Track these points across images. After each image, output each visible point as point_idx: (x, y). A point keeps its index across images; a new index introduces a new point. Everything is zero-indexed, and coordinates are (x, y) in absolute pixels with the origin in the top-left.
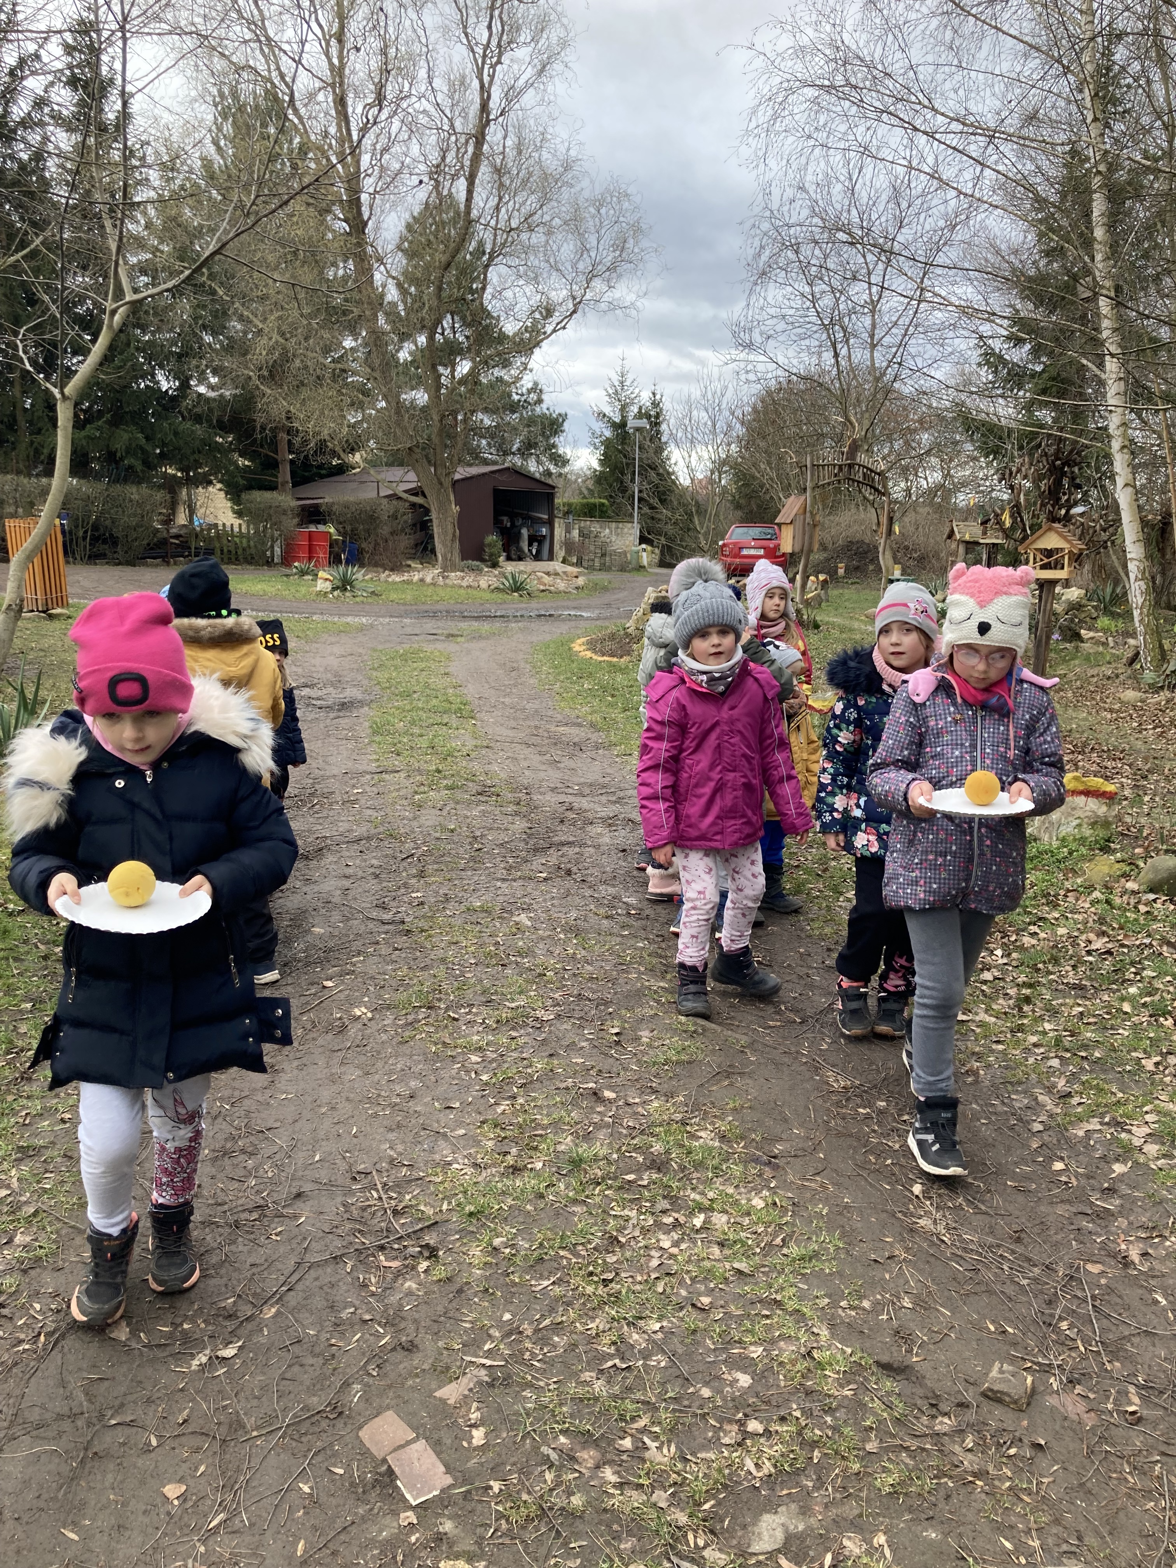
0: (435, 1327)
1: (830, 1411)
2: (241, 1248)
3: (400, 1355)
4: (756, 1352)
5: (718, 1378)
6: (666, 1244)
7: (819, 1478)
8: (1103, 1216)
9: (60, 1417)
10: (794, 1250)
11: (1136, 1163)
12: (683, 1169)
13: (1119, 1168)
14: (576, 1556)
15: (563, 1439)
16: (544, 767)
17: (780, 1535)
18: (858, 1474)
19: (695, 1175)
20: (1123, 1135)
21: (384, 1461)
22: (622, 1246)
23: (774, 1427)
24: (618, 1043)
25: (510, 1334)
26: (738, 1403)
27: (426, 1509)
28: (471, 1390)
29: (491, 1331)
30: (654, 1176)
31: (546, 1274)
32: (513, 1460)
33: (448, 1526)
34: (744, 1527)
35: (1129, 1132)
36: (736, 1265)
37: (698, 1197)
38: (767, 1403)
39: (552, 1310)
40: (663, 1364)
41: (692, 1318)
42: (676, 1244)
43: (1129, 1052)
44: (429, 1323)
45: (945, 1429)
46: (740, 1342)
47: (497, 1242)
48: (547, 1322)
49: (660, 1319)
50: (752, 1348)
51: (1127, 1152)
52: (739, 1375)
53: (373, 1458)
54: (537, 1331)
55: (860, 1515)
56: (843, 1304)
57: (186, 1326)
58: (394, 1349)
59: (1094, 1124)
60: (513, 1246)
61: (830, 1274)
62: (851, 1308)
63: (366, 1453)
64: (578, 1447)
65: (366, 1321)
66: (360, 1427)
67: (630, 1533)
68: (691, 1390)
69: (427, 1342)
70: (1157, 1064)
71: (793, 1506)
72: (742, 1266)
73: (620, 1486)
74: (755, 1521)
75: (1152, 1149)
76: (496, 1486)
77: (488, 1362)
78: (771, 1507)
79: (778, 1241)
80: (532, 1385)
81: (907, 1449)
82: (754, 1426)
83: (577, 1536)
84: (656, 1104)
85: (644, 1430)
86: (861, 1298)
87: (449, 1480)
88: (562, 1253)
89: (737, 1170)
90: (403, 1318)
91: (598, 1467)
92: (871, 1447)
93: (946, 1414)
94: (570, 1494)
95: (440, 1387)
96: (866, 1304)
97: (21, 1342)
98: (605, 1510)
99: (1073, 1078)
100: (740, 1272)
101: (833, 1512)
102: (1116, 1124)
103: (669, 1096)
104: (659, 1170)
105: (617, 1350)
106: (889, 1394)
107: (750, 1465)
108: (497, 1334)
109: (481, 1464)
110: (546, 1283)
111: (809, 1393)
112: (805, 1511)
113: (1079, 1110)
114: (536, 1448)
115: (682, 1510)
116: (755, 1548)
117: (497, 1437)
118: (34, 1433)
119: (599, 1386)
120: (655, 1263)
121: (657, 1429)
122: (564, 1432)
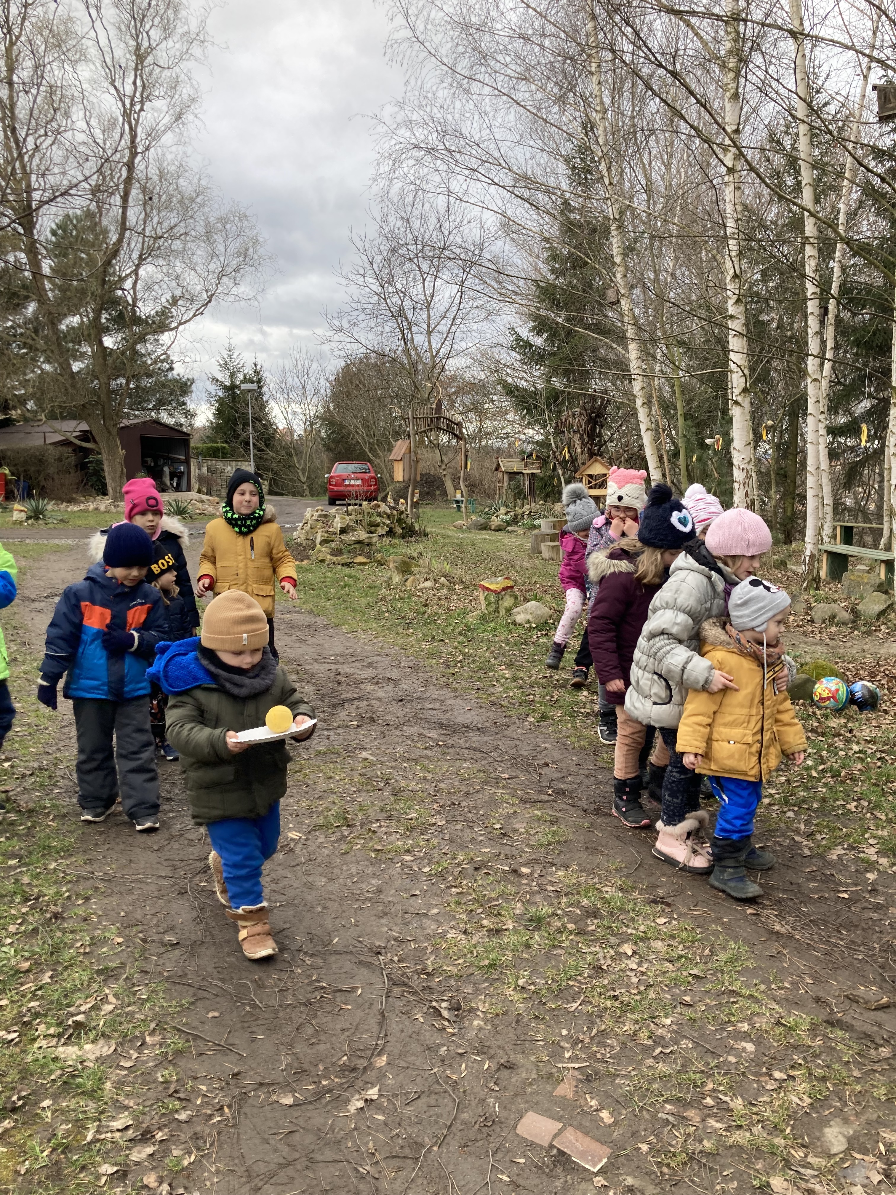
0: (518, 1048)
1: (817, 1056)
2: (325, 1020)
3: (505, 1073)
4: (745, 1027)
5: (732, 1048)
6: (635, 966)
7: (840, 1099)
8: (878, 907)
9: (282, 1166)
10: (723, 956)
11: (878, 871)
12: (611, 914)
13: (871, 876)
14: (732, 1180)
15: (668, 1107)
16: (297, 645)
17: (843, 1140)
18: (860, 1092)
19: (621, 917)
20: (862, 855)
21: (552, 1146)
22: (606, 972)
23: (792, 1073)
24: (504, 835)
25: (577, 1044)
26: (756, 1061)
27: (606, 1173)
28: (576, 1086)
29: (562, 1044)
30: (595, 921)
31: (570, 999)
32: (642, 1127)
33: (630, 1181)
34: (818, 1139)
35: (863, 852)
36: (691, 972)
37: (634, 932)
38: (775, 1058)
39: (593, 1023)
40: (690, 1046)
41: (689, 1013)
42: (640, 964)
43: (834, 801)
44: (511, 1047)
45: (888, 1055)
46: (729, 1021)
47: (521, 982)
48: (594, 1031)
49: (666, 1017)
50: (740, 1025)
51: (871, 866)
52: (744, 1044)
53: (541, 1147)
54: (592, 1038)
55: (879, 1117)
56: (773, 986)
57: (324, 1083)
58: (498, 1070)
59: (839, 851)
60: (533, 983)
61: (755, 968)
62: (780, 988)
63: (532, 1145)
64: (681, 1110)
65: (461, 1054)
66: (515, 1128)
67: (757, 1159)
68: (721, 1059)
69: (519, 1059)
70: (856, 807)
71: (838, 1120)
72: (695, 971)
73: (726, 1130)
74: (823, 1135)
75: (884, 861)
76: (645, 1148)
77: (577, 1066)
78: (825, 1122)
79: (707, 952)
80: (618, 1075)
81: (875, 1071)
82: (777, 1075)
83: (723, 1167)
84: (560, 873)
85: (714, 1090)
86: (782, 981)
87: (608, 1151)
88: (571, 983)
89: (648, 909)
90: (488, 1047)
91: (704, 1120)
92: (856, 1073)
93: (882, 1046)
94: (700, 1141)
95: (554, 1089)
96: (787, 985)
97: (211, 1116)
98: (730, 1147)
99: (807, 823)
100: (696, 977)
101: (863, 1118)
102: (851, 848)
103: (566, 867)
104: (596, 917)
105: (654, 1041)
106: (843, 1039)
107: (795, 1100)
108: (567, 1045)
109: (622, 1135)
110: (575, 1005)
111: (795, 1047)
112: (846, 1121)
113: (824, 842)
114: (654, 1116)
115: (777, 1136)
116: (834, 1150)
117: (620, 1114)
118: (272, 1181)
119: (662, 1067)
120: (635, 980)
121: (721, 1088)
122: (666, 1101)
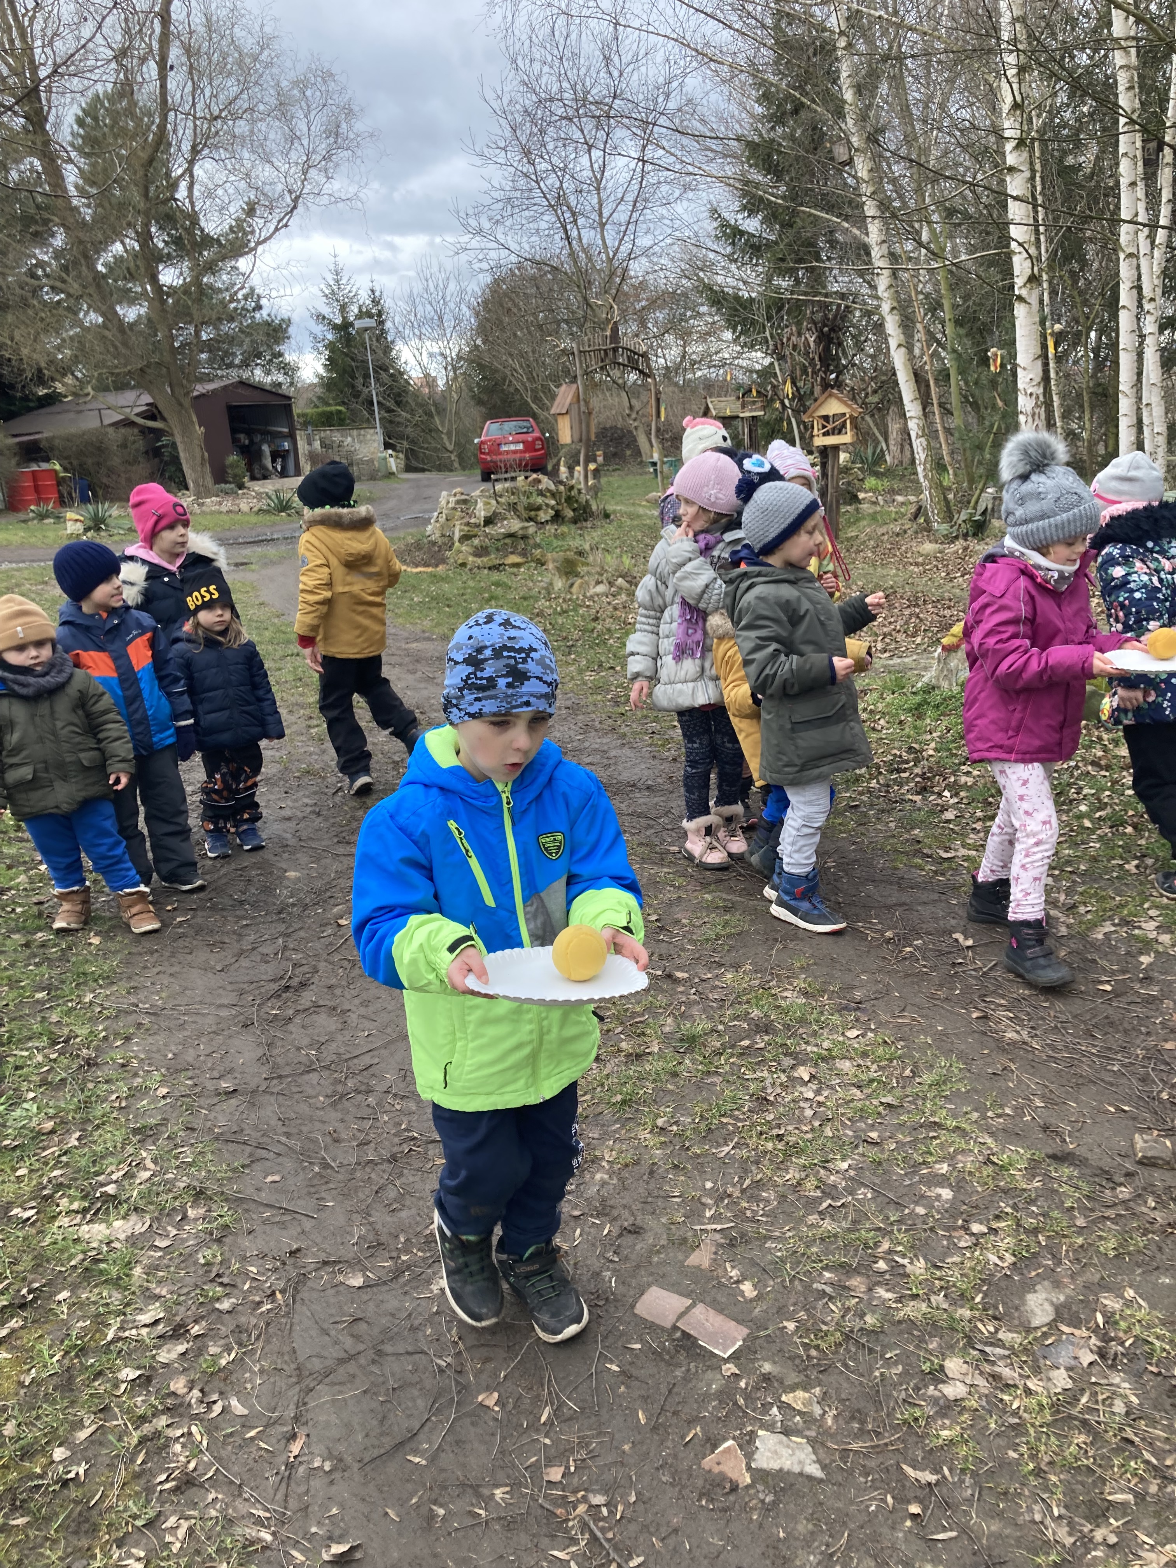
0: (648, 1208)
1: (1032, 1202)
2: (411, 1179)
3: (628, 1239)
4: (944, 1168)
5: (923, 1196)
6: (810, 1095)
7: (1054, 1256)
8: (1151, 1000)
9: (341, 1361)
10: (927, 1078)
11: (1157, 952)
12: (788, 1027)
13: (1145, 960)
14: (896, 1363)
15: (827, 1275)
17: (1050, 1309)
18: (1082, 1246)
19: (801, 1031)
20: (1137, 932)
21: (675, 1328)
22: (772, 1104)
23: (995, 1225)
24: (661, 928)
25: (722, 1199)
26: (952, 1211)
27: (738, 1358)
28: (716, 1253)
29: (704, 1200)
30: (766, 1038)
31: (721, 1141)
32: (792, 1301)
33: (767, 1367)
34: (1017, 1309)
35: (1140, 928)
36: (883, 1100)
37: (815, 1049)
38: (976, 1207)
39: (746, 1171)
40: (869, 1196)
41: (873, 1153)
42: (818, 1092)
43: (1109, 861)
44: (640, 1206)
45: (1128, 1196)
46: (924, 1163)
47: (660, 1122)
48: (747, 1182)
49: (843, 1159)
50: (937, 1166)
51: (1147, 945)
52: (939, 1190)
53: (663, 1329)
54: (743, 1191)
55: (1103, 1278)
56: (990, 1114)
57: (404, 1258)
58: (620, 1235)
59: (1108, 927)
60: (676, 1123)
61: (968, 1092)
62: (999, 1116)
63: (652, 1327)
64: (843, 1278)
65: (576, 1218)
66: (633, 1306)
67: (931, 1336)
68: (907, 1211)
69: (649, 1222)
70: (1137, 867)
71: (1046, 1283)
72: (888, 1099)
73: (899, 1300)
74: (1024, 1302)
75: (1165, 938)
76: (791, 1326)
77: (719, 1227)
78: (1029, 1286)
79: (908, 1073)
80: (770, 1237)
81: (1108, 1218)
82: (976, 1228)
83: (886, 1347)
84: (729, 976)
85: (890, 1252)
86: (1002, 1106)
87: (745, 1331)
88: (725, 1120)
89: (836, 1019)
90: (612, 1207)
91: (870, 1290)
92: (1081, 1222)
93: (1121, 1184)
94: (862, 1316)
95: (687, 1257)
96: (1008, 1111)
97: (259, 1304)
98: (900, 1322)
99: (1069, 892)
100: (889, 1106)
101: (1080, 1281)
102: (1125, 922)
103: (736, 967)
104: (767, 1033)
105: (823, 1192)
106: (1070, 1178)
107: (994, 1259)
108: (710, 1201)
109: (766, 1311)
110: (726, 1149)
111: (1006, 1191)
112: (1057, 1285)
113: (1089, 917)
114: (808, 1287)
115: (962, 1307)
116: (1036, 1322)
117: (766, 1286)
118: (327, 1380)
119: (827, 1225)
120: (809, 1113)
121: (900, 1248)
122: (826, 1268)
